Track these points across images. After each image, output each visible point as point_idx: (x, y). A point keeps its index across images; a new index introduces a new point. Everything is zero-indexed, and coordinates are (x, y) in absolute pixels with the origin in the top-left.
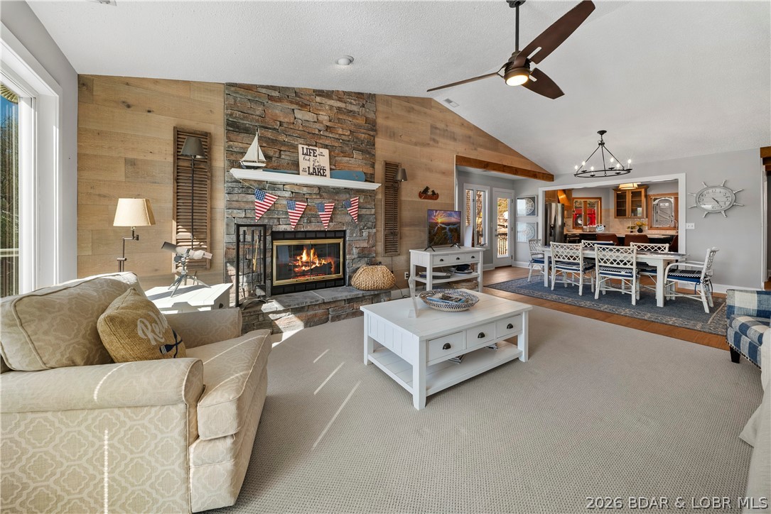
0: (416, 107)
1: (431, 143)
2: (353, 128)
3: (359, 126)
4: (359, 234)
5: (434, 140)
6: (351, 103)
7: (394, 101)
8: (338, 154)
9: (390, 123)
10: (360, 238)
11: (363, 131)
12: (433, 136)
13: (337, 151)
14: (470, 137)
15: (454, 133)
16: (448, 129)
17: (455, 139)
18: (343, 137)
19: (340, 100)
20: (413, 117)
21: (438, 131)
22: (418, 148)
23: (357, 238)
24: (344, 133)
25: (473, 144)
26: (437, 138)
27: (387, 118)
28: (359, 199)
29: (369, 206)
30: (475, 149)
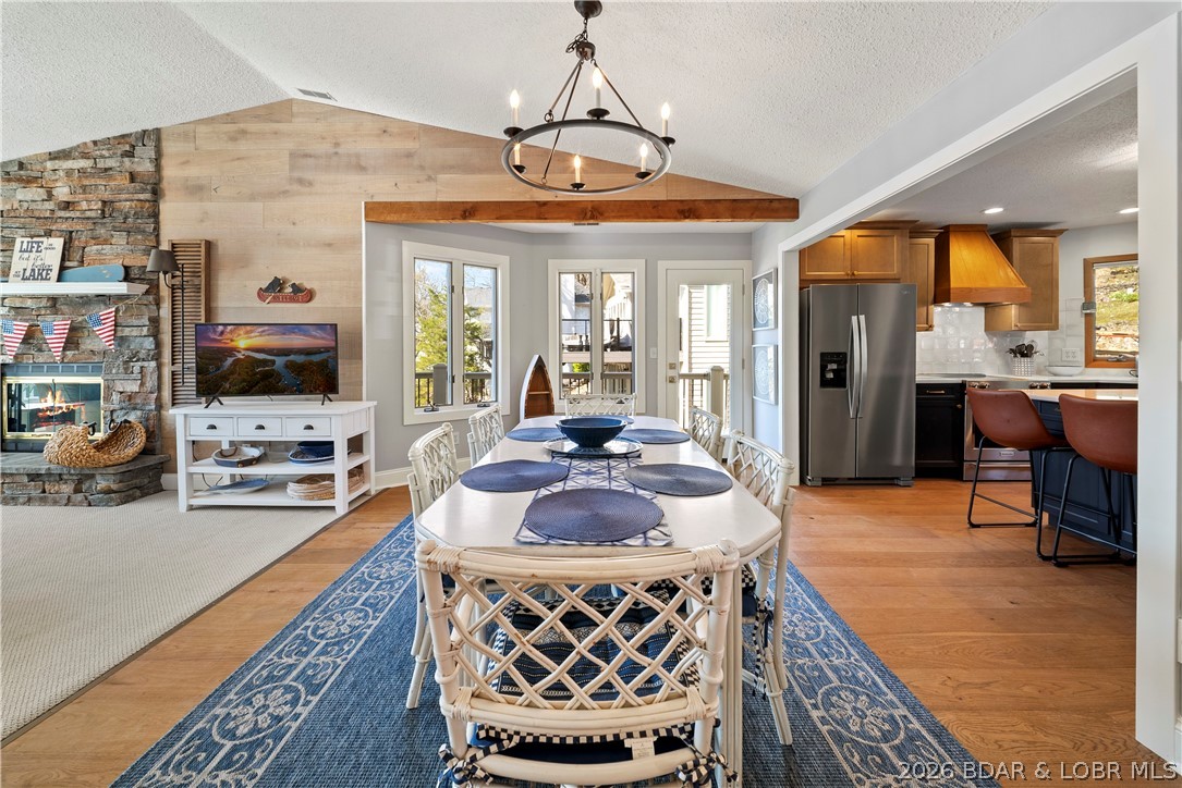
0: (253, 127)
1: (296, 187)
2: (107, 196)
3: (120, 190)
4: (121, 370)
5: (301, 181)
6: (102, 157)
7: (202, 129)
8: (86, 242)
9: (192, 172)
10: (126, 377)
11: (123, 196)
12: (296, 174)
13: (83, 239)
14: (409, 155)
15: (358, 156)
16: (340, 150)
17: (362, 169)
18: (88, 214)
19: (85, 156)
20: (243, 147)
21: (311, 161)
22: (258, 206)
23: (121, 376)
24: (91, 207)
25: (422, 168)
26: (308, 176)
27: (186, 163)
28: (117, 311)
29: (136, 322)
30: (430, 179)
